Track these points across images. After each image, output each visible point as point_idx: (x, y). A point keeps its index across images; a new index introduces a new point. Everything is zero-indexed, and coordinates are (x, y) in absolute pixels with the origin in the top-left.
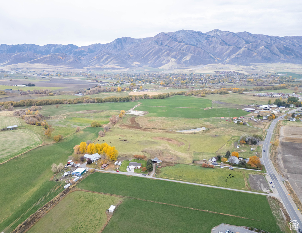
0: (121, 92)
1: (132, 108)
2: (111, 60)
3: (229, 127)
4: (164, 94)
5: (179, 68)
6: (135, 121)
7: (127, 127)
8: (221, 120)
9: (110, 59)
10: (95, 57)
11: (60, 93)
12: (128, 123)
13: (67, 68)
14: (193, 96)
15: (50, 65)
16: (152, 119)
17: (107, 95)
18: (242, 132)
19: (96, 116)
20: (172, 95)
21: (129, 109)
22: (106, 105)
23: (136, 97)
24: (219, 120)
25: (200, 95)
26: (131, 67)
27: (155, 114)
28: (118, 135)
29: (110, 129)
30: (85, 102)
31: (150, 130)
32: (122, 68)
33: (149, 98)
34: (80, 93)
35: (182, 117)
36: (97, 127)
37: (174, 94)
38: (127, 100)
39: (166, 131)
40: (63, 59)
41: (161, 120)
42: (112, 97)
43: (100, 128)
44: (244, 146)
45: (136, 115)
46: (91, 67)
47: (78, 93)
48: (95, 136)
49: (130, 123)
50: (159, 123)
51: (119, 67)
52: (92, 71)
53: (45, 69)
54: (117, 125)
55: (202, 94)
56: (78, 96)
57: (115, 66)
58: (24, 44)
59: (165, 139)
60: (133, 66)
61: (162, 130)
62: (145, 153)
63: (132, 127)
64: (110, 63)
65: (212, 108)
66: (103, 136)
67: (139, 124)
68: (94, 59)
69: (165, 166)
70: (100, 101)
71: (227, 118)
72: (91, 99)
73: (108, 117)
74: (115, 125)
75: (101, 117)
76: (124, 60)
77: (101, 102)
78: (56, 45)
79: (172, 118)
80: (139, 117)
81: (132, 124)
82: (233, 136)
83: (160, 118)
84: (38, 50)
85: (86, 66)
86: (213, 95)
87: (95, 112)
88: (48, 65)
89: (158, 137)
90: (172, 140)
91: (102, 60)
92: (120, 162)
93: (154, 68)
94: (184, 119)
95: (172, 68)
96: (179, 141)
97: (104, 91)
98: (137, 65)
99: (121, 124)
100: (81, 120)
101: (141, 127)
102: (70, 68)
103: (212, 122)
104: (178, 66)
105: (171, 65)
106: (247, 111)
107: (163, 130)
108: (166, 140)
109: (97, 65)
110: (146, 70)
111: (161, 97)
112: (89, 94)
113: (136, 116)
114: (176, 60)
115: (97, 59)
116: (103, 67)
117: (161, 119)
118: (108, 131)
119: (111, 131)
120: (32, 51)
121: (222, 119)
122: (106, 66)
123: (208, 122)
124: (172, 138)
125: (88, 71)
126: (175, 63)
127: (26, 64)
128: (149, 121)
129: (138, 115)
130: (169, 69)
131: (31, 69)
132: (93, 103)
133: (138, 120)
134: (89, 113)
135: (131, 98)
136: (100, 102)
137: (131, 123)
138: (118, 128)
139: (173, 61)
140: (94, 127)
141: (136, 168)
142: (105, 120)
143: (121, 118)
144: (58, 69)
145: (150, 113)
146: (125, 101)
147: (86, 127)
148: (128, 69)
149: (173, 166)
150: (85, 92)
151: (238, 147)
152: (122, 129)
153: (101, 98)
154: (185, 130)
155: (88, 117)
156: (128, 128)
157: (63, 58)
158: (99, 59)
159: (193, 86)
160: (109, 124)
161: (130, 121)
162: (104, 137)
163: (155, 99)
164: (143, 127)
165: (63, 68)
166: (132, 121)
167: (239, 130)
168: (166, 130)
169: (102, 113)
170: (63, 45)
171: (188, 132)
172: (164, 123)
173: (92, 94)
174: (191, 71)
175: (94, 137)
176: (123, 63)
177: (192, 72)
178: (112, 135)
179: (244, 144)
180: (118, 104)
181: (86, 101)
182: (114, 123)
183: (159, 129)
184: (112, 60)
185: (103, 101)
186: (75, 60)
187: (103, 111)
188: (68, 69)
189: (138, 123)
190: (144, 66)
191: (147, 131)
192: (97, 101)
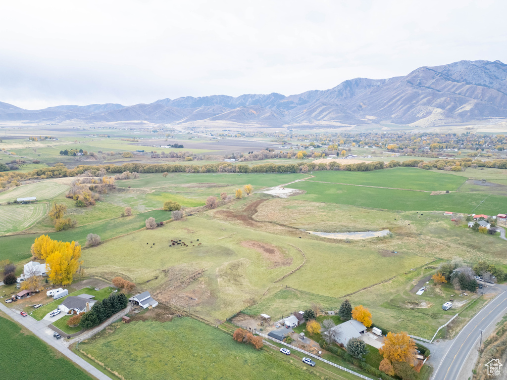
0: (302, 158)
2: (328, 114)
5: (450, 124)
6: (257, 206)
7: (226, 216)
9: (327, 112)
10: (305, 111)
11: (203, 158)
12: (240, 208)
13: (259, 126)
14: (435, 170)
15: (236, 123)
16: (295, 205)
18: (473, 251)
20: (388, 167)
21: (276, 186)
24: (437, 217)
25: (450, 167)
26: (359, 123)
27: (314, 196)
28: (186, 229)
29: (188, 217)
30: (220, 170)
32: (344, 125)
33: (339, 169)
34: (234, 158)
35: (362, 206)
36: (170, 210)
38: (291, 170)
40: (257, 115)
41: (310, 208)
45: (275, 195)
46: (295, 124)
47: (229, 158)
49: (245, 208)
50: (299, 213)
51: (339, 124)
52: (293, 130)
53: (228, 127)
54: (212, 211)
55: (454, 167)
57: (333, 123)
58: (213, 96)
59: (264, 247)
60: (364, 123)
61: (284, 228)
63: (236, 216)
64: (325, 119)
66: (151, 229)
67: (257, 212)
68: (302, 112)
69: (145, 320)
70: (244, 170)
71: (462, 215)
72: (231, 166)
75: (209, 195)
76: (349, 113)
77: (246, 172)
78: (255, 95)
80: (276, 199)
82: (437, 260)
83: (314, 203)
84: (230, 104)
85: (288, 124)
86: (482, 169)
87: (210, 187)
88: (233, 122)
89: (253, 242)
90: (275, 252)
91: (314, 114)
92: (65, 291)
93: (400, 125)
95: (434, 125)
96: (286, 256)
97: (276, 157)
98: (371, 120)
101: (254, 217)
102: (263, 126)
104: (447, 121)
105: (433, 119)
108: (261, 251)
109: (304, 121)
110: (385, 128)
112: (245, 160)
114: (444, 111)
115: (306, 112)
116: (313, 124)
117: (312, 206)
118: (180, 220)
119: (185, 220)
120: (223, 104)
121: (445, 216)
122: (317, 123)
124: (279, 247)
125: (288, 131)
126: (441, 116)
127: (205, 121)
130: (428, 127)
131: (211, 127)
132: (233, 173)
133: (264, 205)
134: (199, 187)
135: (301, 167)
136: (242, 172)
137: (243, 210)
139: (438, 113)
141: (72, 313)
143: (238, 198)
144: (245, 128)
145: (308, 193)
146: (287, 171)
147: (155, 209)
148: (353, 126)
149: (164, 322)
150: (242, 157)
151: (420, 293)
152: (211, 218)
153: (247, 166)
154: (334, 232)
155: (189, 193)
156: (225, 218)
157: (257, 112)
158: (310, 113)
159: (454, 152)
163: (350, 170)
165: (252, 127)
170: (264, 95)
172: (309, 213)
174: (469, 129)
176: (347, 118)
177: (469, 131)
178: (175, 229)
182: (211, 206)
183: (281, 225)
184: (330, 112)
185: (248, 170)
186: (273, 115)
188: (259, 128)
190: (383, 122)
191: (252, 226)
192: (238, 170)
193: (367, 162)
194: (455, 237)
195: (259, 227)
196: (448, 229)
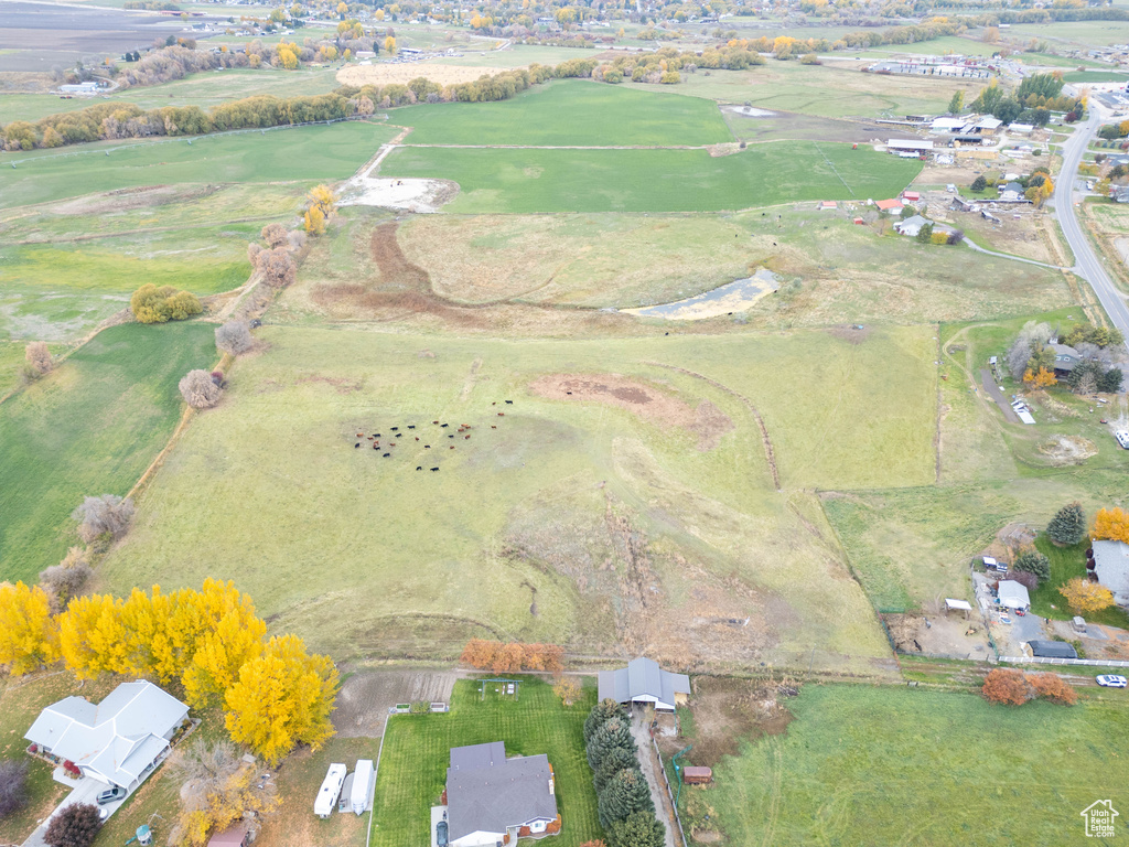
0: (297, 67)
1: (364, 158)
3: (885, 261)
4: (503, 74)
6: (399, 254)
7: (363, 303)
8: (828, 221)
12: (362, 268)
14: (628, 84)
16: (487, 232)
17: (229, 88)
18: (959, 289)
19: (170, 232)
20: (538, 82)
21: (355, 173)
22: (228, 151)
23: (374, 94)
24: (817, 220)
25: (656, 76)
27: (489, 195)
28: (314, 378)
29: (261, 332)
30: (108, 131)
31: (495, 314)
33: (440, 100)
34: (90, 79)
36: (171, 319)
37: (548, 75)
38: (333, 113)
39: (590, 321)
41: (536, 237)
42: (252, 98)
43: (197, 327)
44: (1054, 403)
45: (398, 206)
47: (74, 80)
48: (158, 412)
49: (375, 265)
50: (531, 256)
54: (299, 294)
55: (664, 73)
56: (78, 99)
59: (604, 388)
61: (564, 315)
62: (531, 575)
63: (395, 301)
65: (743, 146)
66: (211, 407)
67: (425, 274)
69: (735, 750)
70: (191, 126)
71: (851, 205)
72: (143, 113)
73: (239, 231)
74: (290, 292)
75: (202, 233)
77: (201, 131)
79: (587, 216)
80: (415, 218)
81: (388, 276)
82: (942, 327)
83: (525, 219)
86: (707, 74)
87: (164, 202)
89: (558, 380)
90: (649, 395)
92: (364, 768)
94: (647, 220)
96: (688, 401)
97: (212, 65)
99: (324, 282)
100: (77, 265)
101: (441, 293)
103: (789, 232)
106: (902, 154)
107: (565, 308)
108: (611, 400)
111: (493, 93)
112: (134, 82)
113: (396, 213)
117: (533, 228)
118: (249, 349)
119: (267, 347)
121: (829, 215)
123: (766, 232)
124: (641, 378)
128: (479, 246)
129: (406, 206)
132: (156, 139)
133: (412, 247)
134: (126, 208)
135: (353, 101)
136: (191, 133)
137: (377, 273)
138: (311, 318)
140: (156, 322)
142: (226, 255)
143: (314, 234)
145: (467, 189)
146: (323, 118)
147: (103, 324)
149: (783, 730)
150: (114, 72)
151: (1027, 418)
152: (334, 323)
153: (196, 110)
154: (679, 298)
155: (122, 237)
156: (371, 312)
160: (248, 287)
161: (371, 255)
162: (217, 411)
163: (469, 100)
164: (453, 297)
166: (380, 256)
167: (941, 277)
168: (583, 308)
169: (204, 205)
171: (702, 316)
172: (554, 255)
173: (152, 82)
175: (154, 421)
178: (278, 386)
179: (1052, 389)
180: (291, 142)
181: (115, 130)
182: (280, 279)
183: (545, 306)
185: (206, 125)
187: (211, 191)
189: (417, 269)
191: (481, 325)
192: (174, 128)
193: (493, 71)
194: (898, 264)
195: (503, 324)
196: (872, 245)
